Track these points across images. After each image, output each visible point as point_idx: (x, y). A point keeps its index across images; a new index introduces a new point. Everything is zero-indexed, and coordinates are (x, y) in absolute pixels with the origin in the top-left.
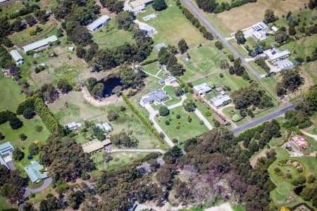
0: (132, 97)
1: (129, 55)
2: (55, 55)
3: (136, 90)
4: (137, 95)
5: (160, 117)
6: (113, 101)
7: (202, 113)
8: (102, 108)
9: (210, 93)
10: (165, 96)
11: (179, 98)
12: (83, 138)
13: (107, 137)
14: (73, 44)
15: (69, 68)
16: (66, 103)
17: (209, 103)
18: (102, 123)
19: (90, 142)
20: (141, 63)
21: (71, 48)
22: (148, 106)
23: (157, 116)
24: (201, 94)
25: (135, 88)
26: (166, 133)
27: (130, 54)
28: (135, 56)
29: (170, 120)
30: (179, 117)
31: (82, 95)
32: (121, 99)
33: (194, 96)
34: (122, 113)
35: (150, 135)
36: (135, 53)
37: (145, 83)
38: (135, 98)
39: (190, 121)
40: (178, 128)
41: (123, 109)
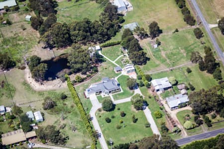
0: (79, 85)
1: (89, 34)
2: (9, 23)
3: (85, 76)
4: (85, 83)
5: (103, 112)
6: (56, 86)
7: (152, 114)
8: (41, 93)
9: (169, 90)
10: (116, 87)
11: (131, 91)
12: (7, 126)
13: (34, 128)
14: (33, 12)
15: (19, 40)
16: (3, 82)
17: (163, 102)
18: (34, 111)
19: (13, 132)
20: (102, 44)
21: (28, 17)
22: (93, 97)
23: (100, 110)
24: (158, 90)
25: (85, 74)
26: (103, 132)
27: (90, 32)
28: (95, 36)
29: (113, 117)
30: (124, 115)
31: (24, 74)
32: (65, 84)
33: (150, 92)
34: (62, 101)
35: (84, 132)
36: (96, 32)
37: (99, 69)
38: (82, 86)
39: (135, 121)
40: (119, 128)
41: (64, 97)
